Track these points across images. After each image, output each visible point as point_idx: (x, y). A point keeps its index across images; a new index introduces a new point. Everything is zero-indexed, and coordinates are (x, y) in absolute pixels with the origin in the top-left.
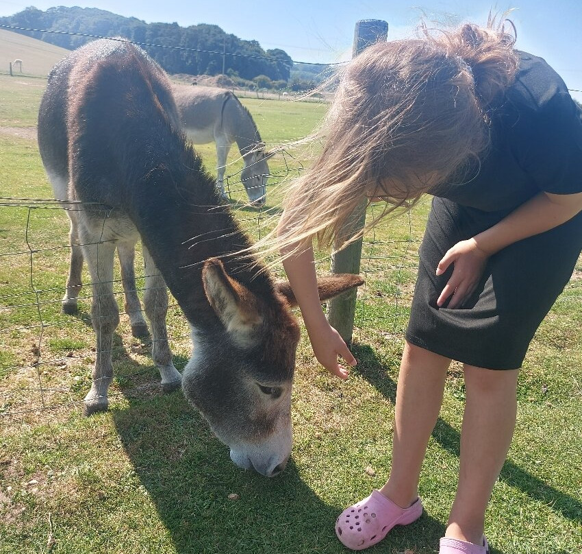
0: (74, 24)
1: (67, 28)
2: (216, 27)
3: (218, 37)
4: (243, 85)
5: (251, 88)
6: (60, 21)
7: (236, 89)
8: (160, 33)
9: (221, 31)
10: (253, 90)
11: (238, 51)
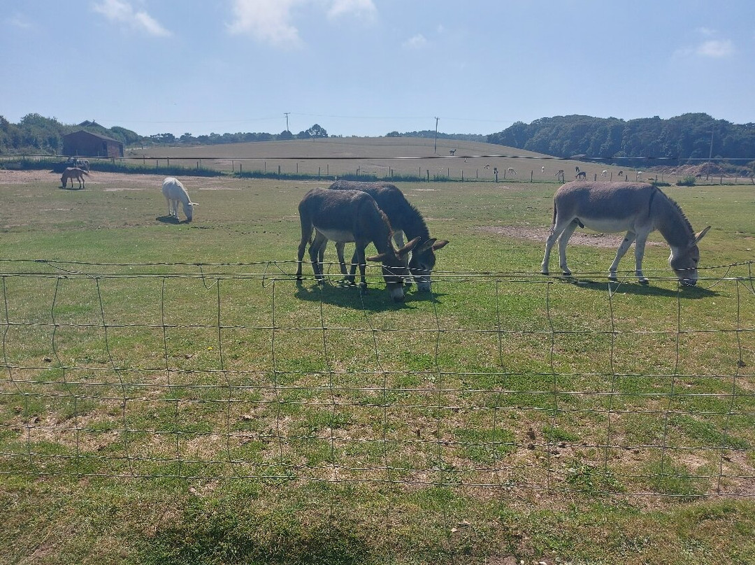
0: (554, 131)
1: (547, 135)
2: (704, 115)
3: (706, 124)
4: (734, 171)
5: (744, 174)
6: (543, 131)
7: (725, 177)
8: (638, 128)
9: (709, 118)
10: (746, 176)
11: (728, 136)
